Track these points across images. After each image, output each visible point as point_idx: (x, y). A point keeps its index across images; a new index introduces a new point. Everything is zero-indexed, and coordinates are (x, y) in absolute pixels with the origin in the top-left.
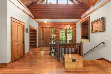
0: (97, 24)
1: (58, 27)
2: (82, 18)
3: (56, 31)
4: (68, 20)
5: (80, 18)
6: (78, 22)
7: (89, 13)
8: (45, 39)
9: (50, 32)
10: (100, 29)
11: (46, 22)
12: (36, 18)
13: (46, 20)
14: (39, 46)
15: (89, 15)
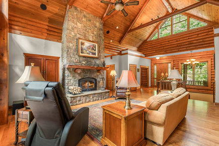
1: (178, 61)
4: (191, 51)
11: (158, 58)
12: (147, 56)
14: (153, 86)
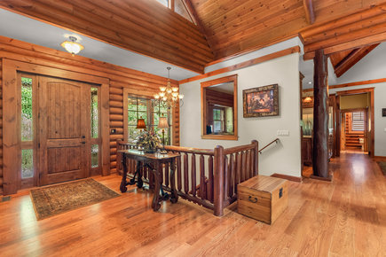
0: (261, 97)
1: (122, 85)
2: (209, 75)
3: (112, 103)
4: (169, 68)
5: (202, 72)
6: (188, 80)
7: (235, 66)
8: (50, 143)
9: (79, 107)
10: (268, 110)
13: (73, 40)
15: (234, 70)
